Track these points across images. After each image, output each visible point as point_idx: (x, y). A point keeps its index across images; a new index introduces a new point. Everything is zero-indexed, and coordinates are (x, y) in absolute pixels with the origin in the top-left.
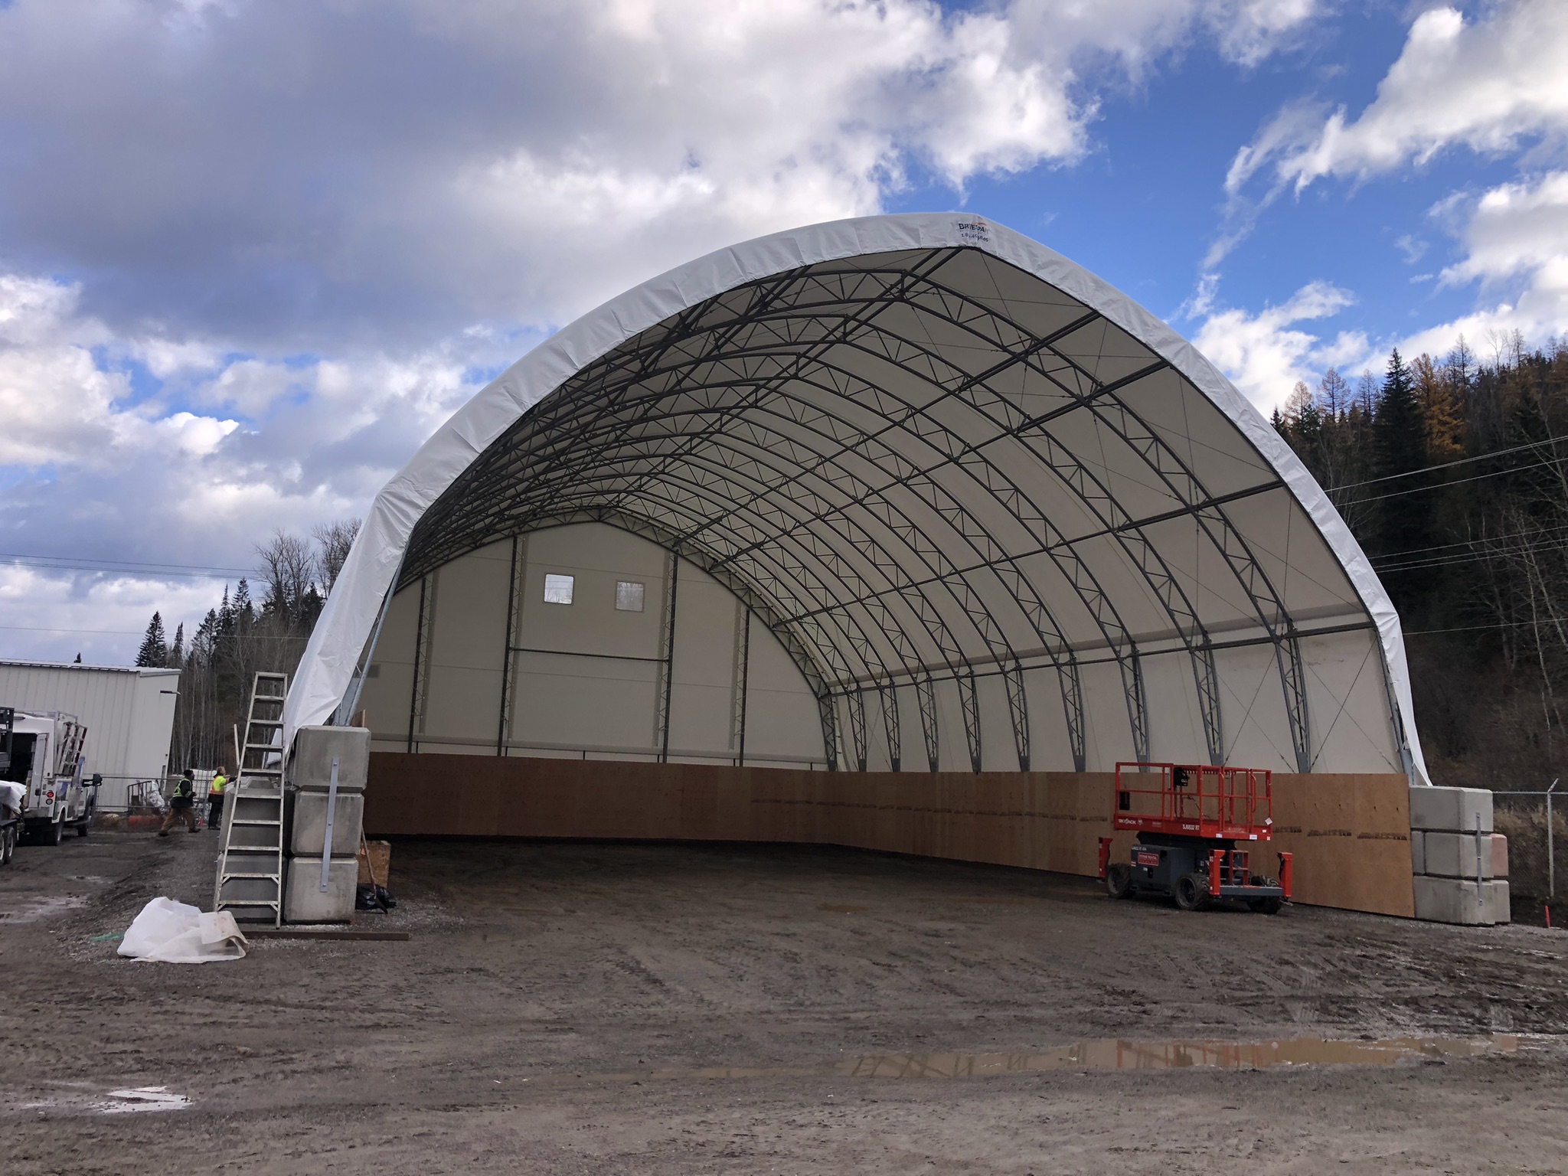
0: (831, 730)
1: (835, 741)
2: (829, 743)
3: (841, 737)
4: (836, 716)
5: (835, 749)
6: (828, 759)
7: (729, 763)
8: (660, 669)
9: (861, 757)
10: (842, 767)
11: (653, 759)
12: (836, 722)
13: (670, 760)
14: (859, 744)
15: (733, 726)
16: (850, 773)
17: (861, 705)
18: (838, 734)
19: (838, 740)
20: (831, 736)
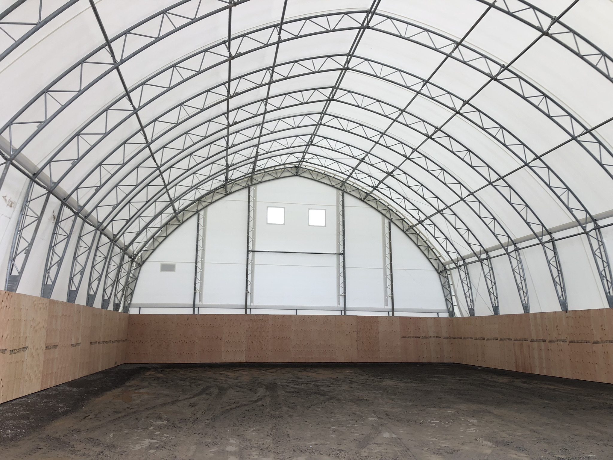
0: (448, 292)
1: (451, 298)
2: (448, 299)
3: (456, 296)
4: (451, 283)
5: (452, 304)
6: (448, 310)
7: (385, 314)
8: (338, 260)
9: (470, 307)
10: (458, 314)
11: (338, 313)
12: (452, 287)
13: (349, 313)
14: (468, 299)
15: (386, 292)
16: (463, 318)
17: (467, 274)
18: (453, 294)
19: (454, 298)
20: (449, 295)
